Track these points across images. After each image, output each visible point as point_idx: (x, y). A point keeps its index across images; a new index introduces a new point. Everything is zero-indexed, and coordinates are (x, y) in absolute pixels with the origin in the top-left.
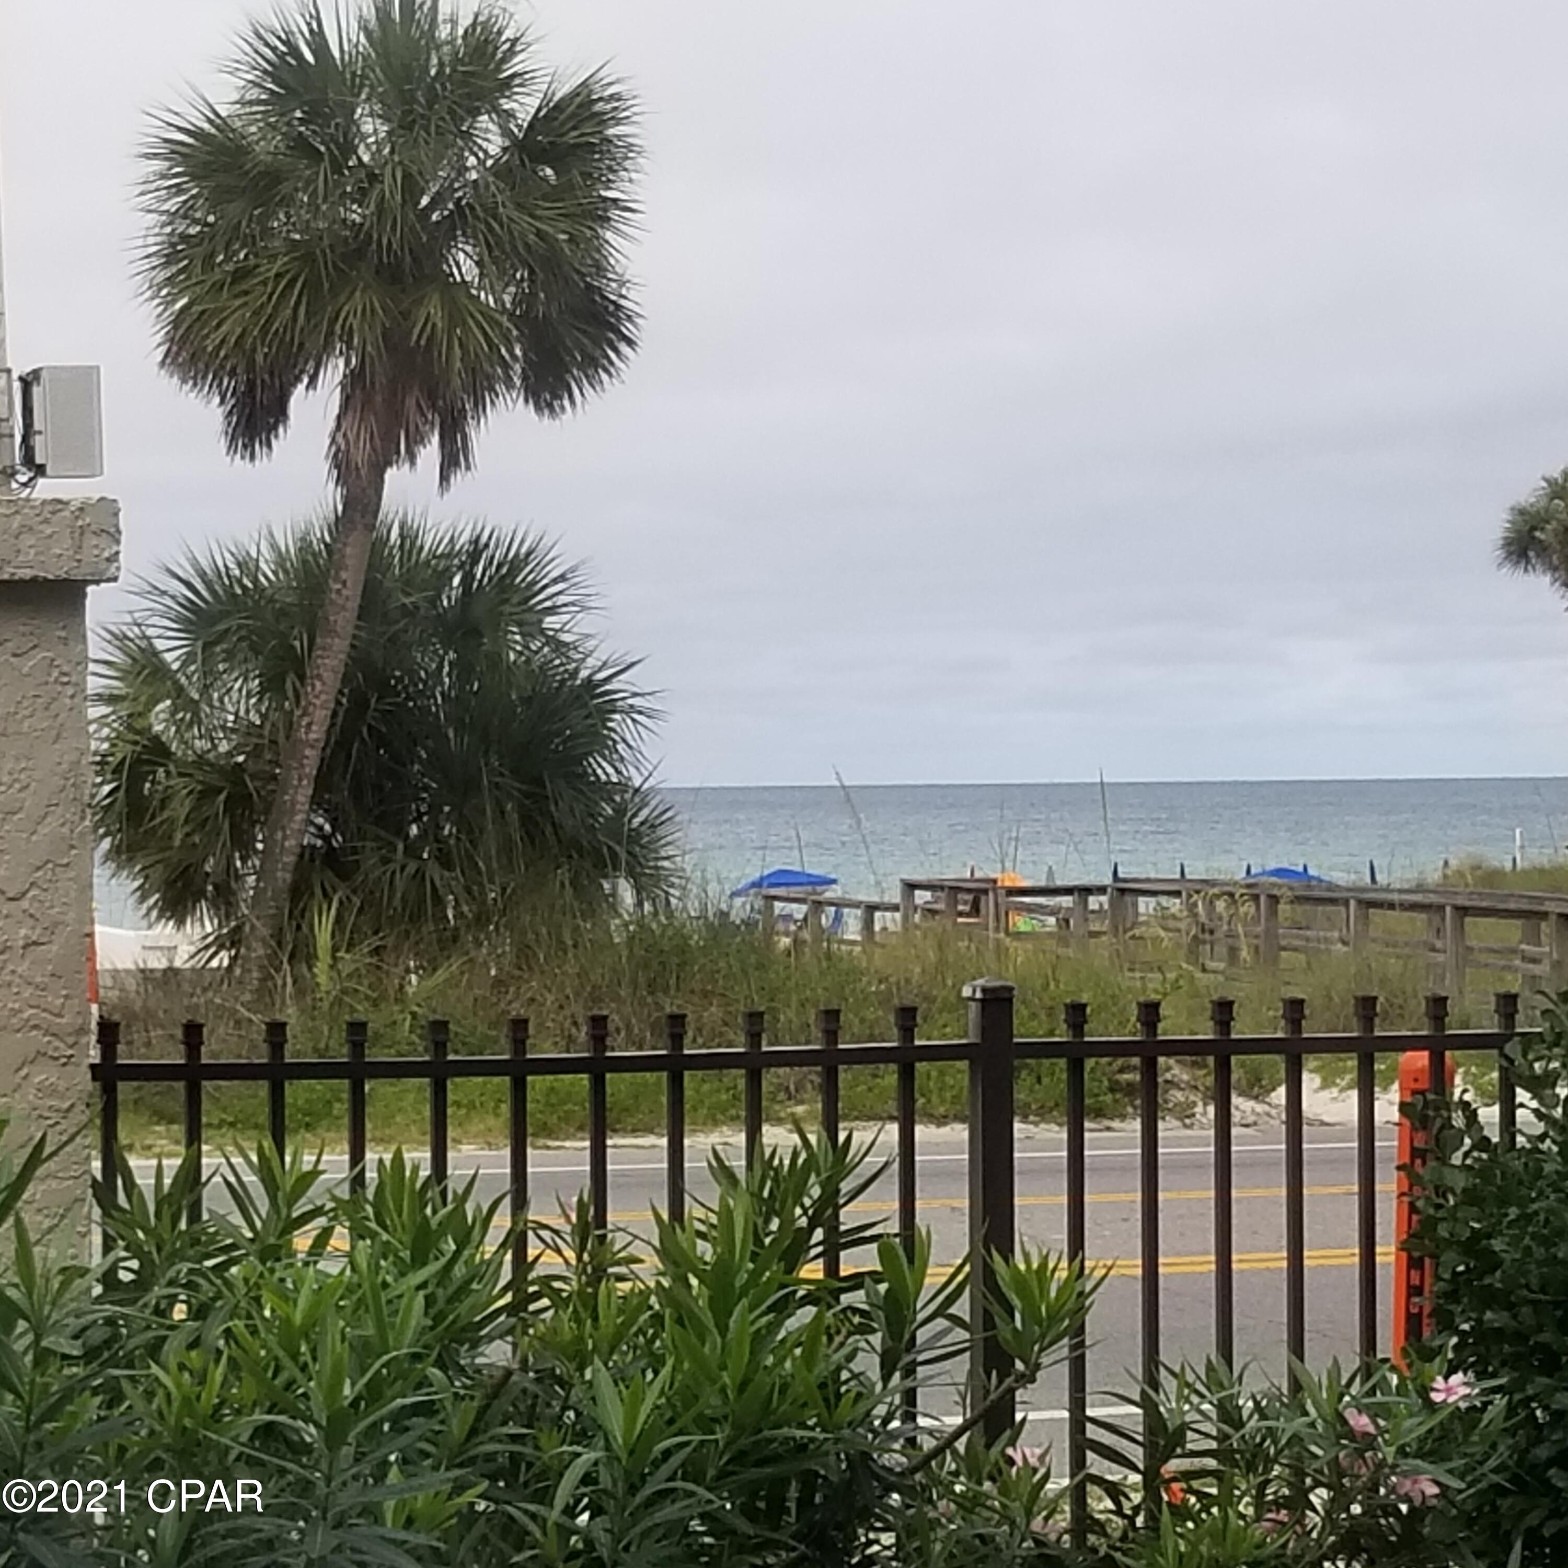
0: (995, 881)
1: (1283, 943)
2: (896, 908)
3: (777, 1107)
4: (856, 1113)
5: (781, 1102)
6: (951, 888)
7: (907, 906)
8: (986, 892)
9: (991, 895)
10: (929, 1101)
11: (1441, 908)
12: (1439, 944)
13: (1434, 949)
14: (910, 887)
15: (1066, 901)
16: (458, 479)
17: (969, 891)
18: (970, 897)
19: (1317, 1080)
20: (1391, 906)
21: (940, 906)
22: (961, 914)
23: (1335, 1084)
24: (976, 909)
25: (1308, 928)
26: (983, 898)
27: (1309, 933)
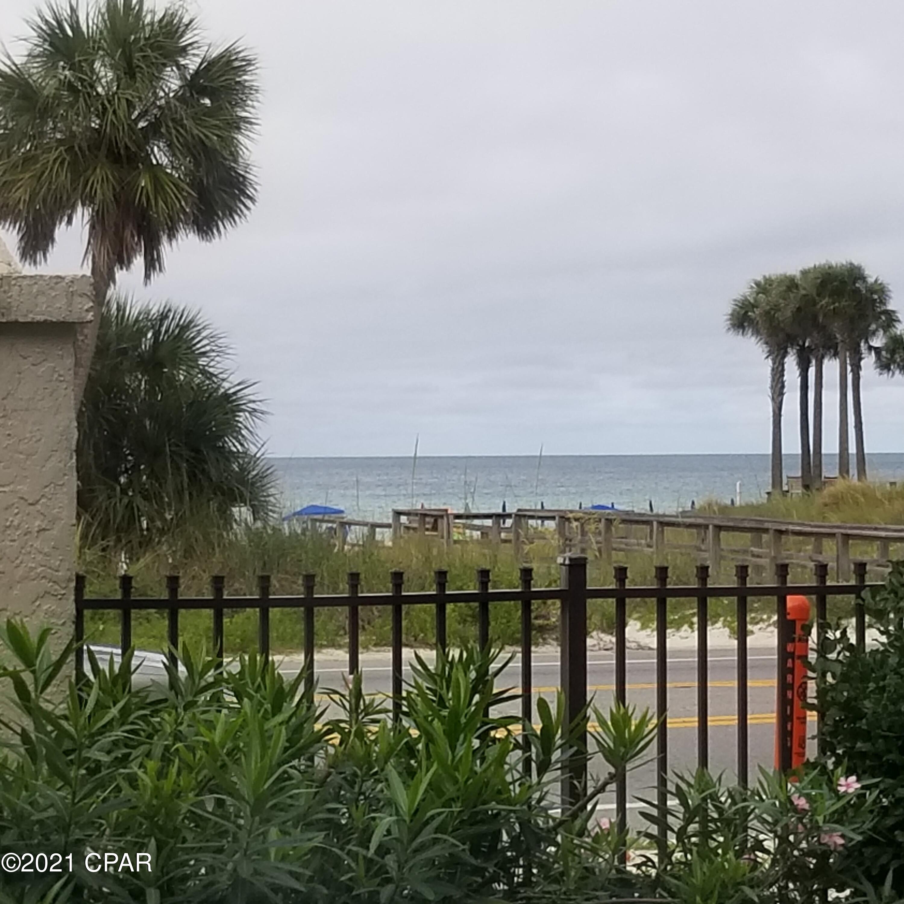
0: (446, 510)
1: (615, 546)
2: (388, 526)
3: (339, 639)
4: (384, 642)
5: (341, 635)
6: (421, 514)
7: (395, 525)
8: (442, 517)
9: (445, 518)
10: (426, 635)
11: (707, 527)
12: (703, 547)
13: (701, 550)
14: (398, 514)
15: (488, 522)
16: (155, 277)
17: (432, 516)
18: (432, 520)
19: (639, 625)
20: (678, 525)
21: (415, 525)
22: (427, 530)
23: (648, 627)
24: (435, 528)
25: (626, 538)
26: (440, 521)
27: (628, 540)
